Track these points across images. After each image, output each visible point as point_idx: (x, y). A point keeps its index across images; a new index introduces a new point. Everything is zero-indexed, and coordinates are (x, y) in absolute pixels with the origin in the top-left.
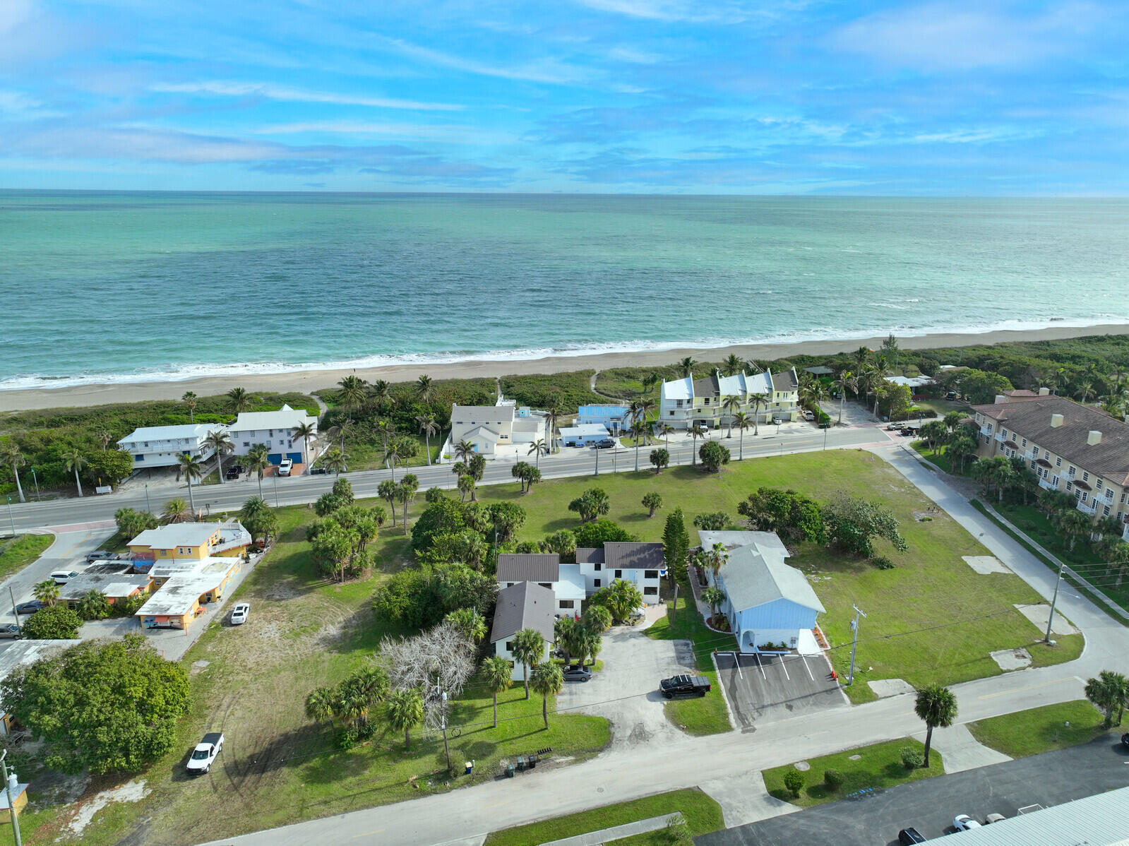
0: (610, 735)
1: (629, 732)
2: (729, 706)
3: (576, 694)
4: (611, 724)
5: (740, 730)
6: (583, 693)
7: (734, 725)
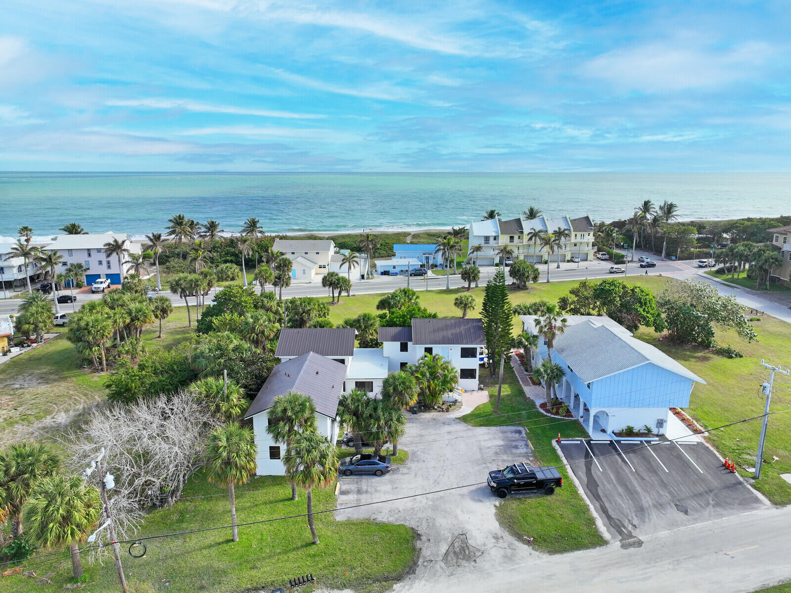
0: (416, 553)
1: (444, 548)
2: (592, 507)
3: (367, 492)
4: (416, 535)
5: (618, 544)
6: (376, 491)
7: (607, 535)
